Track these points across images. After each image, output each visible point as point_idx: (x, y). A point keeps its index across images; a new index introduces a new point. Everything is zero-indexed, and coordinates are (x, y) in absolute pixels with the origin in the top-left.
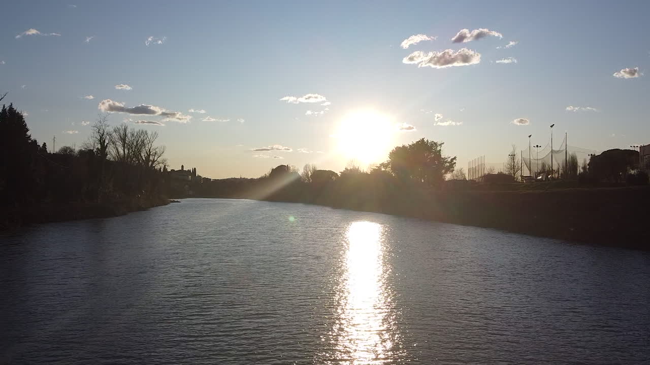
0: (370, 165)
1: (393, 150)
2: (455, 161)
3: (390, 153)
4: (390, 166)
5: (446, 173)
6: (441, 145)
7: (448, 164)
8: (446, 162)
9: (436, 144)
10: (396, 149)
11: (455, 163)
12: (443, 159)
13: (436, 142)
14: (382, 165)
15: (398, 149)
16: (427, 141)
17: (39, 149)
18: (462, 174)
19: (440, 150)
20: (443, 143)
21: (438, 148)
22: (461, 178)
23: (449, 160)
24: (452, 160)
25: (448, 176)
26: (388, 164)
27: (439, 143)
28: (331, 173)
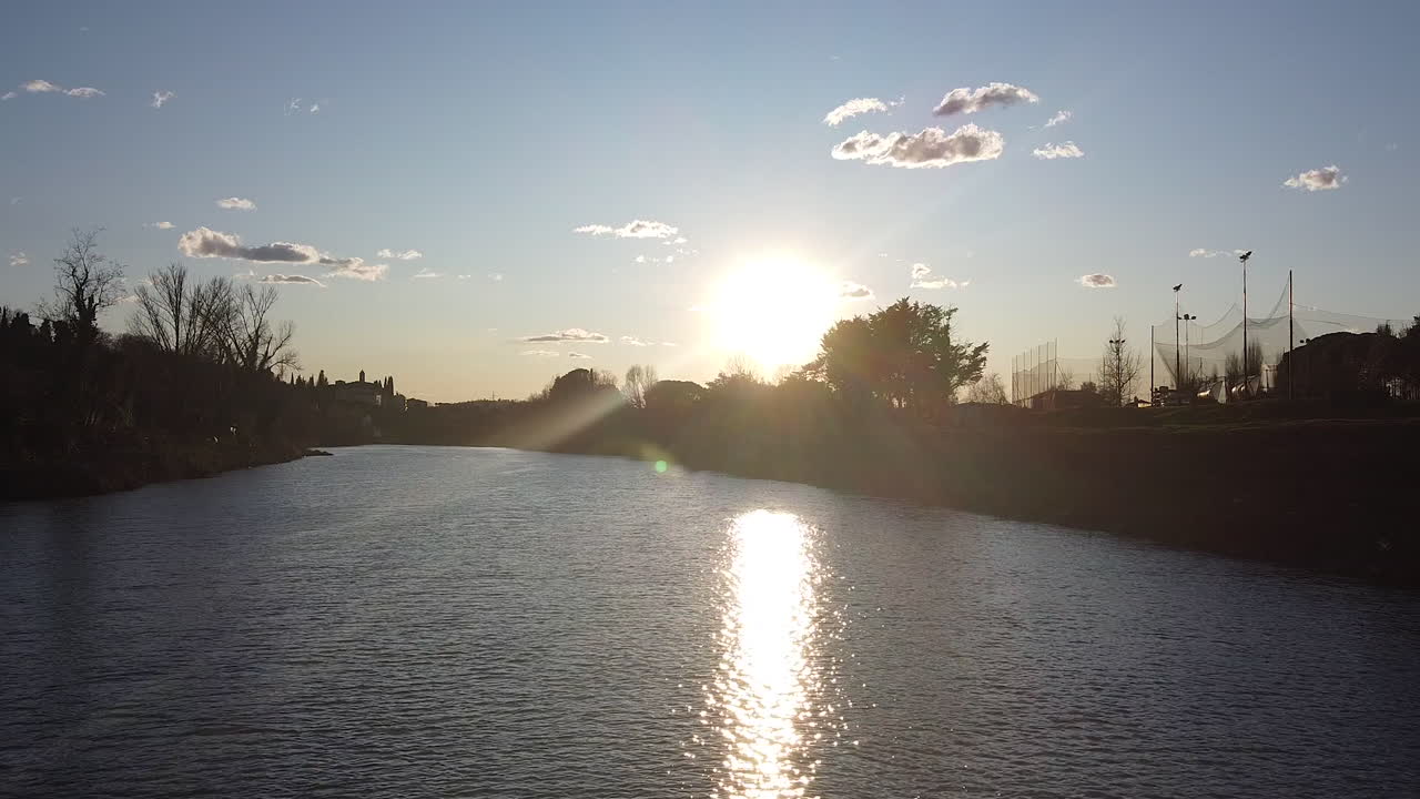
0: (781, 369)
1: (832, 329)
2: (983, 354)
3: (825, 336)
4: (824, 367)
5: (960, 383)
6: (949, 314)
7: (967, 362)
8: (962, 356)
9: (936, 311)
10: (838, 325)
11: (985, 359)
12: (953, 348)
13: (937, 306)
14: (808, 367)
15: (844, 325)
16: (916, 305)
17: (33, 333)
18: (999, 388)
19: (947, 327)
20: (955, 310)
21: (943, 322)
22: (992, 398)
23: (970, 351)
24: (978, 351)
25: (963, 393)
26: (820, 362)
27: (945, 309)
28: (691, 387)
